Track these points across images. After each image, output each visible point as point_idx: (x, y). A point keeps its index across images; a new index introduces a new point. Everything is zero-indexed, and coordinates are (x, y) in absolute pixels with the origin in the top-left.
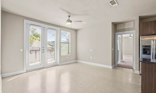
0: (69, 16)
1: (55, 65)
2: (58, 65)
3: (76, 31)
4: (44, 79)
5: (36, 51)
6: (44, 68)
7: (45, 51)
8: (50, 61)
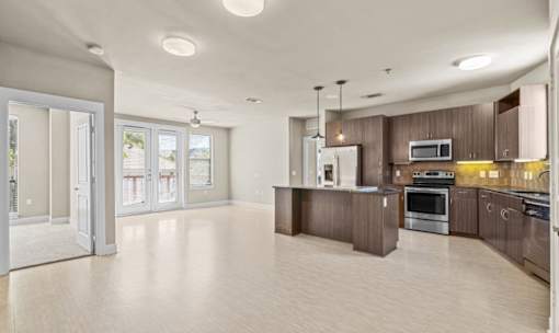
0: (196, 112)
1: (176, 208)
2: (182, 209)
3: (228, 130)
4: (151, 237)
5: (135, 178)
6: (150, 212)
7: (155, 177)
8: (165, 200)
